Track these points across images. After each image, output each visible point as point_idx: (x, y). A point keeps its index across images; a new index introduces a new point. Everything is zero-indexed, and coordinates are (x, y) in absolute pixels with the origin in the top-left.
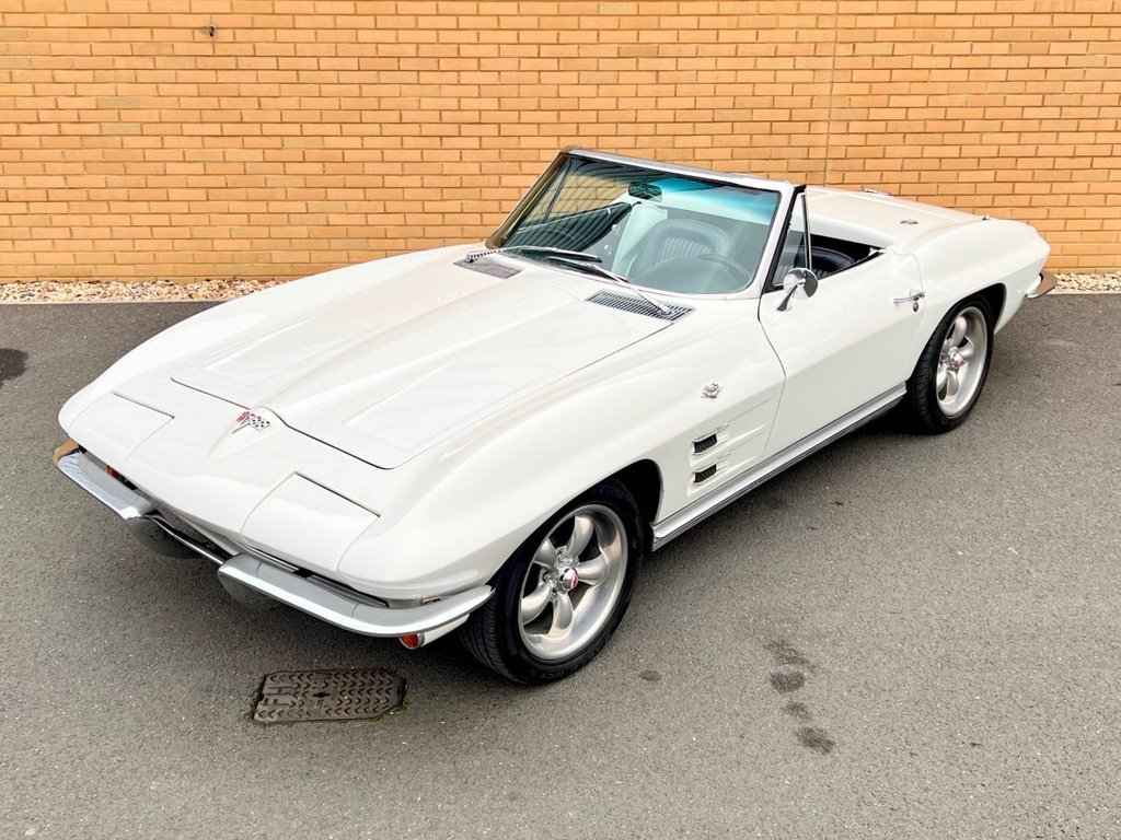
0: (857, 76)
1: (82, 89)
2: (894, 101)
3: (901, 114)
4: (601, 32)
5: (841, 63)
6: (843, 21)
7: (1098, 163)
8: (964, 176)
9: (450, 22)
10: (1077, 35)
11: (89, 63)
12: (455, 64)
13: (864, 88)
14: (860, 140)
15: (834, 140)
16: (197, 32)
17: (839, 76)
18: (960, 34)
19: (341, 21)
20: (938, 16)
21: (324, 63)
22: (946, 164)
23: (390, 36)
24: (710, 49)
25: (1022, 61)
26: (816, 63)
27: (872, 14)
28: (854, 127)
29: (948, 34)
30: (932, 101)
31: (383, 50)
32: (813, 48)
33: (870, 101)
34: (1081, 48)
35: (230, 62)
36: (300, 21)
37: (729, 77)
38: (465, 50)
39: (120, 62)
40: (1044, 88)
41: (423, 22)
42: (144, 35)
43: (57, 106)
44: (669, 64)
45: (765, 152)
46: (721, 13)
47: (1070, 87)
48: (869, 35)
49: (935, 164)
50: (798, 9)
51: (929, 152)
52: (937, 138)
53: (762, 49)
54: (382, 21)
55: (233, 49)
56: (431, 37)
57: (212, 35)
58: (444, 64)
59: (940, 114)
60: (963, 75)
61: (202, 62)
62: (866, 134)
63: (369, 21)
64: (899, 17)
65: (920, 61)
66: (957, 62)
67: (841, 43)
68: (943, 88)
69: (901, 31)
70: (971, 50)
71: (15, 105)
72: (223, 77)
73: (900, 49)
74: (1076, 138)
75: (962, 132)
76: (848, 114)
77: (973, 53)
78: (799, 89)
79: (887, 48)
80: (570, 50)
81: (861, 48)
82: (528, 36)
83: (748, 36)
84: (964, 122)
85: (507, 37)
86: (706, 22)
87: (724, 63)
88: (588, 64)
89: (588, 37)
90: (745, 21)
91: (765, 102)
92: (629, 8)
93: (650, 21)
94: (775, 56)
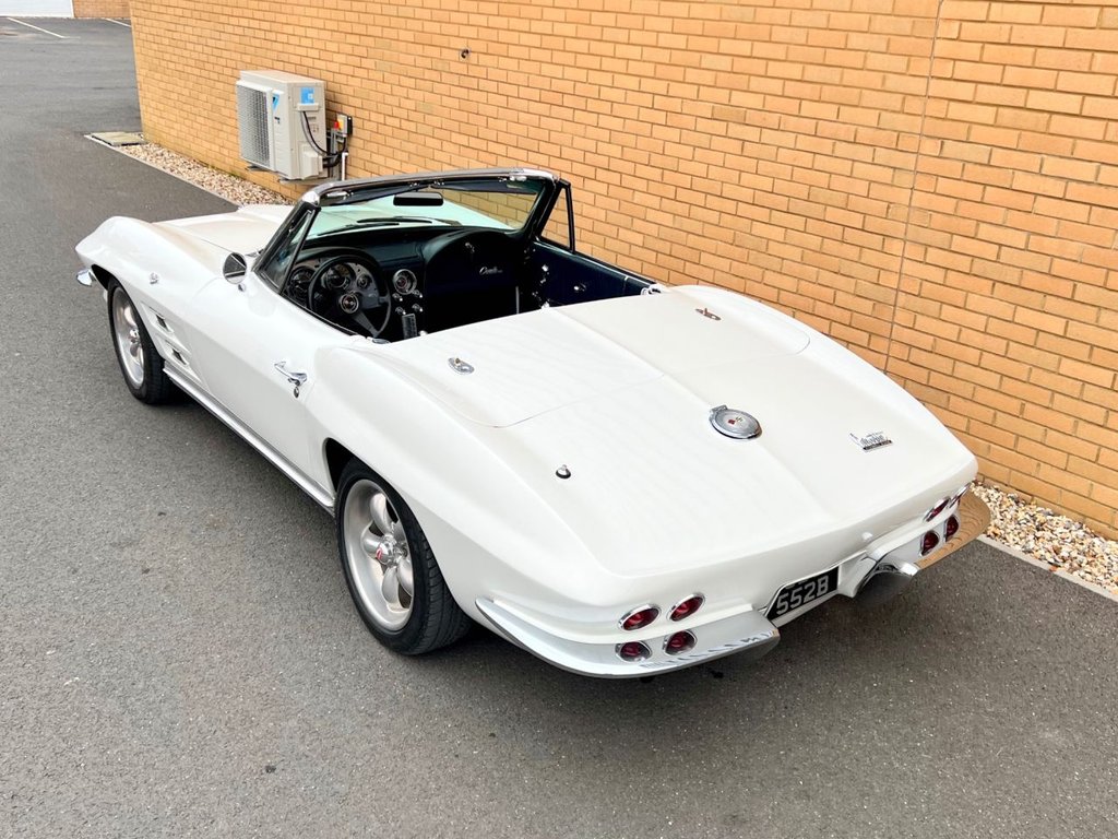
0: (944, 186)
1: (410, 93)
2: (985, 231)
3: (990, 252)
4: (701, 88)
5: (927, 165)
6: (935, 108)
8: (1067, 367)
9: (597, 63)
11: (414, 72)
12: (596, 106)
13: (949, 206)
14: (938, 275)
15: (908, 267)
16: (457, 53)
17: (922, 182)
18: (1083, 149)
19: (533, 53)
20: (1054, 116)
21: (521, 92)
22: (1043, 340)
23: (559, 72)
24: (793, 123)
26: (898, 159)
28: (933, 255)
29: (1065, 145)
31: (555, 85)
32: (895, 138)
33: (955, 224)
35: (475, 83)
36: (511, 51)
37: (806, 159)
38: (604, 93)
39: (426, 74)
41: (580, 60)
42: (438, 52)
43: (400, 105)
44: (752, 134)
45: (834, 263)
46: (806, 79)
48: (962, 131)
49: (1029, 336)
50: (883, 84)
51: (1023, 316)
52: (1036, 299)
53: (844, 132)
54: (556, 57)
55: (477, 71)
56: (584, 76)
58: (590, 105)
59: (1043, 264)
60: (1081, 212)
61: (462, 80)
62: (947, 269)
63: (548, 55)
64: (1001, 109)
65: (1022, 181)
66: (1075, 191)
67: (928, 137)
68: (1051, 227)
69: (1002, 131)
70: (1097, 176)
72: (471, 95)
73: (999, 157)
75: (1072, 300)
76: (926, 236)
77: (1100, 181)
78: (876, 191)
79: (980, 154)
80: (675, 105)
81: (951, 148)
82: (648, 85)
83: (829, 111)
84: (1075, 286)
85: (632, 83)
86: (791, 89)
87: (804, 142)
88: (688, 121)
89: (691, 91)
90: (828, 92)
91: (839, 199)
92: (725, 63)
93: (741, 81)
94: (855, 143)
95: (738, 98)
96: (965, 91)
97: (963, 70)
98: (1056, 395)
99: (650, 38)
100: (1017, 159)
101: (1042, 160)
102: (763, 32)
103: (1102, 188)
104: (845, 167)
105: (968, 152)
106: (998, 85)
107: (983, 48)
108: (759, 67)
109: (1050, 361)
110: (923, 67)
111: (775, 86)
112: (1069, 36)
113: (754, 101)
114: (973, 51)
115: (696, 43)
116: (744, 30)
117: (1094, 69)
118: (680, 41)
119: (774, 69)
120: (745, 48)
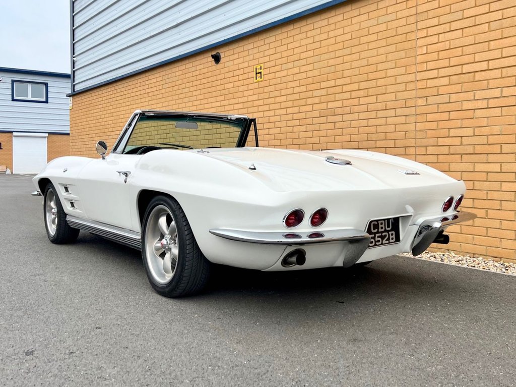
0: (430, 117)
2: (453, 132)
3: (458, 141)
4: (314, 105)
5: (420, 110)
6: (420, 85)
8: (505, 186)
9: (267, 108)
12: (268, 126)
13: (434, 125)
17: (420, 118)
18: (492, 84)
20: (476, 73)
22: (491, 177)
24: (356, 109)
26: (407, 111)
27: (437, 78)
28: (431, 150)
29: (484, 84)
30: (477, 131)
32: (404, 103)
33: (438, 133)
37: (364, 123)
38: (271, 119)
41: (259, 109)
44: (339, 118)
46: (360, 88)
48: (434, 91)
49: (483, 176)
50: (396, 81)
51: (479, 167)
52: (484, 158)
53: (380, 106)
56: (261, 114)
58: (265, 126)
59: (484, 140)
60: (497, 112)
62: (438, 155)
64: (451, 77)
65: (466, 106)
66: (492, 103)
67: (419, 98)
68: (484, 122)
69: (453, 86)
70: (502, 94)
73: (454, 98)
75: (501, 153)
76: (425, 142)
77: (503, 96)
78: (398, 128)
79: (445, 98)
80: (303, 115)
82: (290, 110)
83: (373, 99)
84: (501, 146)
85: (283, 112)
86: (354, 94)
87: (362, 116)
88: (309, 121)
89: (309, 108)
90: (371, 91)
91: (382, 136)
92: (324, 92)
93: (332, 97)
94: (386, 109)
95: (330, 105)
96: (434, 74)
97: (431, 65)
98: (502, 202)
99: (290, 91)
100: (462, 96)
101: (474, 93)
102: (339, 74)
103: (505, 98)
104: (383, 121)
105: (438, 99)
106: (448, 67)
107: (438, 54)
108: (338, 89)
109: (496, 186)
110: (413, 69)
111: (347, 95)
112: (477, 38)
113: (339, 104)
114: (435, 56)
115: (310, 87)
116: (331, 76)
117: (491, 48)
118: (303, 89)
119: (345, 88)
120: (332, 83)
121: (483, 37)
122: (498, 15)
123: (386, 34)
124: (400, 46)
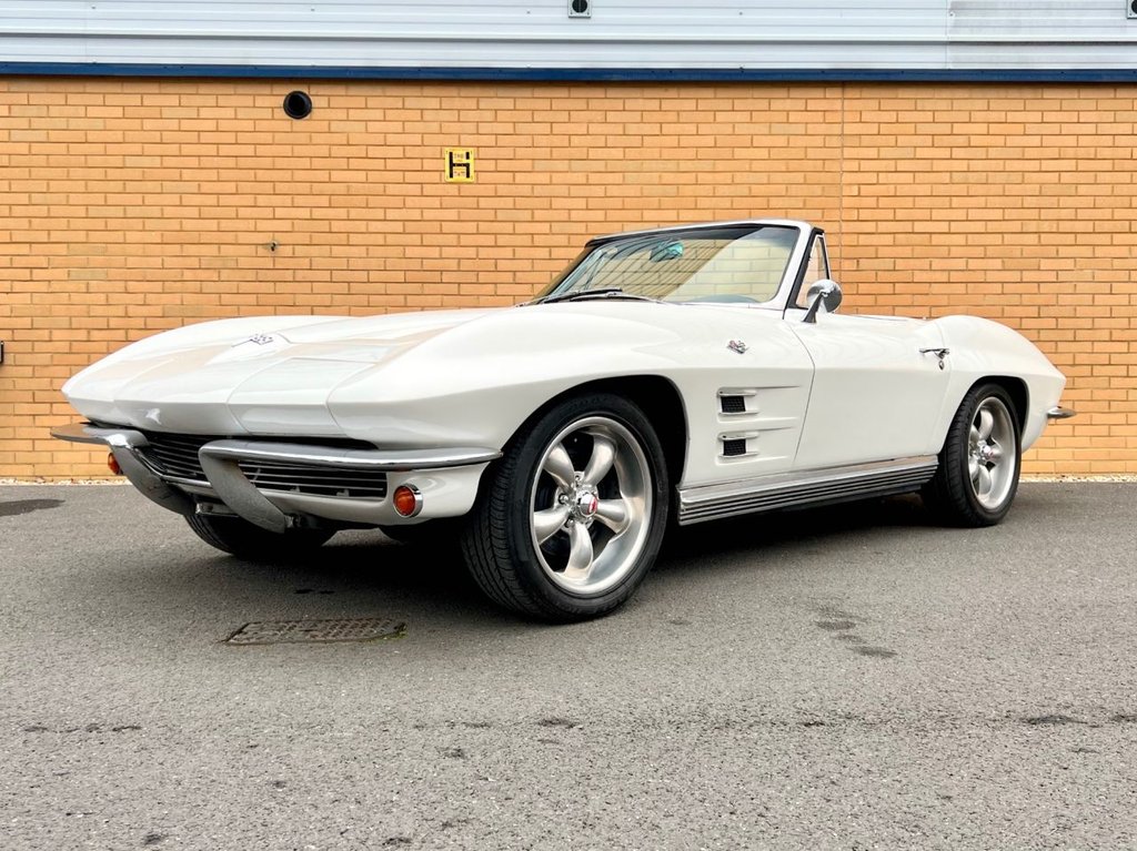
0: (863, 288)
1: (151, 298)
5: (848, 277)
6: (847, 240)
7: (1097, 370)
9: (490, 240)
10: (1063, 251)
11: (160, 274)
12: (492, 277)
16: (260, 248)
19: (391, 239)
21: (374, 276)
23: (435, 252)
25: (1016, 276)
27: (875, 233)
29: (944, 251)
31: (428, 264)
34: (1069, 264)
35: (288, 275)
36: (354, 239)
38: (502, 265)
39: (188, 275)
40: (1040, 300)
41: (465, 240)
42: (213, 250)
43: (126, 313)
47: (1063, 299)
48: (871, 252)
54: (428, 239)
55: (291, 263)
56: (471, 252)
57: (273, 249)
58: (483, 277)
60: (961, 288)
61: (262, 275)
63: (416, 239)
65: (919, 276)
66: (955, 277)
67: (846, 259)
69: (900, 248)
70: (967, 266)
71: (88, 312)
72: (281, 287)
73: (900, 264)
74: (1074, 347)
77: (968, 268)
79: (888, 264)
81: (864, 264)
96: (870, 227)
97: (864, 214)
99: (559, 215)
101: (931, 261)
102: (688, 202)
103: (971, 272)
105: (876, 264)
106: (892, 221)
107: (878, 200)
110: (834, 215)
112: (934, 189)
114: (871, 202)
115: (614, 215)
116: (668, 202)
118: (596, 215)
120: (671, 215)
121: (941, 190)
122: (963, 165)
123: (785, 154)
124: (812, 177)
